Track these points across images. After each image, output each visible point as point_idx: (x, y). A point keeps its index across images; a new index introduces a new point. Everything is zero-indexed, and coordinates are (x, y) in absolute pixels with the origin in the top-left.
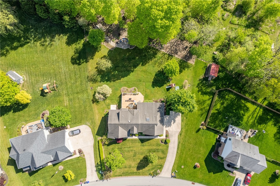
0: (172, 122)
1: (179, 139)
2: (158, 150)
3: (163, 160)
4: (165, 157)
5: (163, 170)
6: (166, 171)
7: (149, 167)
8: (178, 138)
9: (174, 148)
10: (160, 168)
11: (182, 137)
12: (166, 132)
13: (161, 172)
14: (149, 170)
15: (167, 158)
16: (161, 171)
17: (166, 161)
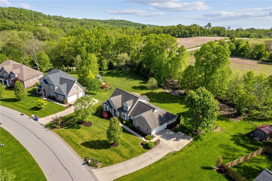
0: (174, 138)
1: (167, 157)
2: (128, 147)
3: (121, 158)
4: (128, 158)
5: (105, 168)
6: (108, 172)
7: (97, 151)
8: (166, 154)
9: (151, 159)
10: (107, 163)
11: (174, 157)
12: (157, 140)
13: (101, 167)
14: (92, 154)
15: (129, 160)
16: (103, 167)
17: (124, 162)
